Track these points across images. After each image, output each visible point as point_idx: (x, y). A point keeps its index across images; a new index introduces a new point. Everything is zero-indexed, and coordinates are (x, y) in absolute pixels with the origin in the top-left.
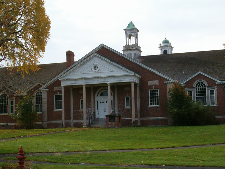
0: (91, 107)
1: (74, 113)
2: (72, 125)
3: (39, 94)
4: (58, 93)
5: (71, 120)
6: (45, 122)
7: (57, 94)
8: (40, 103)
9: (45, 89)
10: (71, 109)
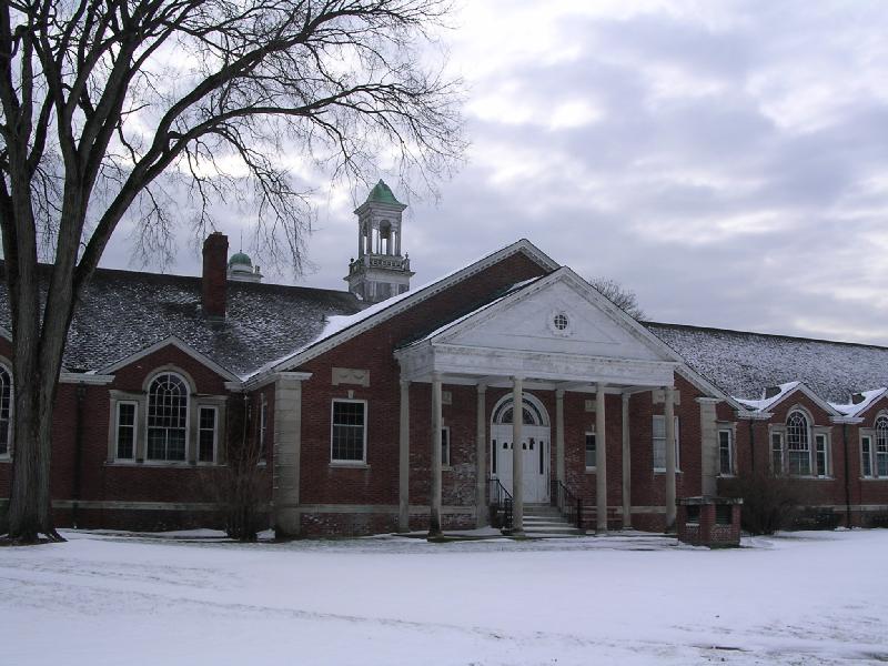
0: (475, 458)
1: (411, 479)
2: (404, 523)
3: (165, 385)
4: (351, 393)
5: (402, 503)
6: (290, 506)
7: (347, 397)
8: (167, 424)
9: (295, 370)
10: (401, 460)
